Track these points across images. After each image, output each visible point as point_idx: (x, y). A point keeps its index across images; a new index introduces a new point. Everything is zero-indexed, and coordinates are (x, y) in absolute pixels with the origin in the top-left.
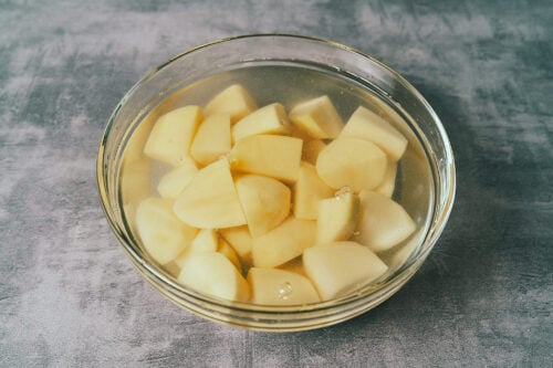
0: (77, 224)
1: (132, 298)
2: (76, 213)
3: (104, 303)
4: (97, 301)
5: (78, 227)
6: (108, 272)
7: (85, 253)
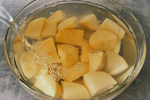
0: (2, 60)
1: (20, 89)
2: (2, 56)
3: (10, 90)
4: (7, 89)
5: (3, 61)
6: (12, 79)
7: (4, 71)
